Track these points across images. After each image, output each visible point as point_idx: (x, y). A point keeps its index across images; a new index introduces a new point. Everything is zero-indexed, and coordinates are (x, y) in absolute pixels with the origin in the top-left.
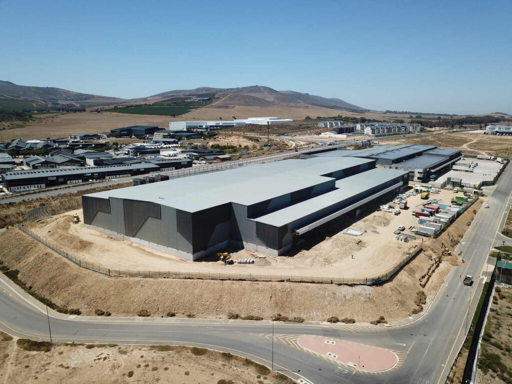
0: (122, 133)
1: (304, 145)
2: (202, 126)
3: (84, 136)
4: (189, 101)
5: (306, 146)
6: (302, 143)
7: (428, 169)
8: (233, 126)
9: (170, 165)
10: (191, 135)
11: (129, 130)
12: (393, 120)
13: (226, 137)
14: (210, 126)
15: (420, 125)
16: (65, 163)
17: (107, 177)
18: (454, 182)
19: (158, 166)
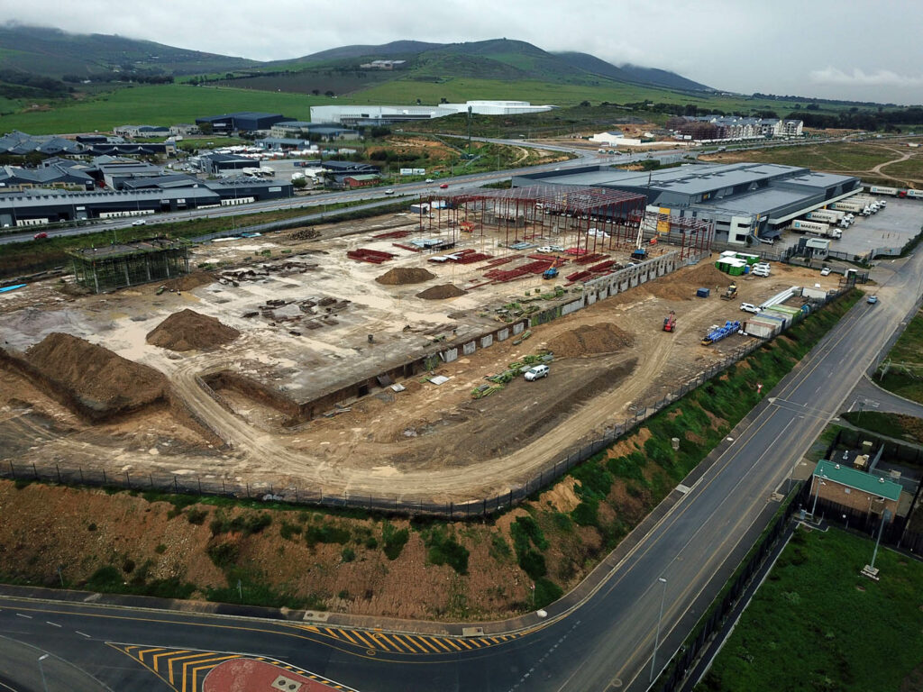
0: (215, 125)
1: (545, 157)
2: (368, 116)
3: (141, 130)
4: (368, 65)
5: (547, 160)
6: (543, 154)
7: (764, 218)
8: (429, 116)
9: (241, 193)
10: (339, 133)
11: (228, 121)
12: (755, 113)
13: (405, 137)
14: (383, 116)
15: (802, 123)
16: (54, 184)
17: (103, 215)
18: (812, 249)
19: (216, 195)
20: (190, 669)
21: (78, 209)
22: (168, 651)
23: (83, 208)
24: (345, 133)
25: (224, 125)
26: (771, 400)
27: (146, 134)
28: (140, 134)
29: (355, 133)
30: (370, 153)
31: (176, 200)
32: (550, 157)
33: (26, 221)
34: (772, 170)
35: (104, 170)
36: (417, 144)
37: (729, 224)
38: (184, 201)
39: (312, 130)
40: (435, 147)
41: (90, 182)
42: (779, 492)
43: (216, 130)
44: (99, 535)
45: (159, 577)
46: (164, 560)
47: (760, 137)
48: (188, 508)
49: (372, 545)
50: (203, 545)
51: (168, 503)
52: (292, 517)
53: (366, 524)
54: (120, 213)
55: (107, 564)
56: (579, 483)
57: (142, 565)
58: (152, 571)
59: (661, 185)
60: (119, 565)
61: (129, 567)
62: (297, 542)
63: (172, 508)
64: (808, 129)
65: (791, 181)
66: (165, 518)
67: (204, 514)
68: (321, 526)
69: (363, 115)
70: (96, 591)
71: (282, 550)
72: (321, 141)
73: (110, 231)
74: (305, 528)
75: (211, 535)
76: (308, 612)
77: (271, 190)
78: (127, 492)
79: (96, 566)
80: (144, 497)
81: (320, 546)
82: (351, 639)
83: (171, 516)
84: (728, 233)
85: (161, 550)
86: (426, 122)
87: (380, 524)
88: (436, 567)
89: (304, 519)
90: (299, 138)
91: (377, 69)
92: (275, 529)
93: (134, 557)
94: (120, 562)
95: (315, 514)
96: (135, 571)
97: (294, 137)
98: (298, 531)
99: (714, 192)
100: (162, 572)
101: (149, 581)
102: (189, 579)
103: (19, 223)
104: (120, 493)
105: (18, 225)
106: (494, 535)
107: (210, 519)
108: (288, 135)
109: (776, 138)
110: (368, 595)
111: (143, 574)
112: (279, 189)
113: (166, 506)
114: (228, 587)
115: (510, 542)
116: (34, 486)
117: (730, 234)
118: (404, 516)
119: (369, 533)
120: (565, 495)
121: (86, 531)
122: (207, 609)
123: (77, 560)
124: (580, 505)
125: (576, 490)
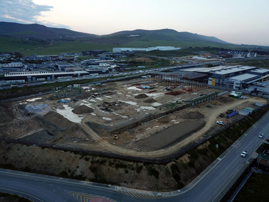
0: (87, 53)
2: (129, 51)
3: (67, 54)
4: (129, 36)
7: (244, 82)
8: (146, 51)
9: (95, 72)
10: (121, 55)
11: (90, 52)
12: (242, 50)
13: (139, 57)
14: (133, 51)
15: (256, 53)
16: (46, 69)
17: (59, 78)
18: (258, 91)
19: (88, 73)
20: (86, 199)
21: (53, 76)
22: (81, 194)
23: (54, 76)
24: (122, 55)
25: (89, 53)
26: (246, 135)
27: (68, 55)
28: (67, 55)
29: (125, 55)
30: (129, 61)
31: (78, 74)
32: (180, 63)
33: (39, 79)
34: (247, 68)
35: (58, 65)
36: (142, 59)
37: (233, 83)
38: (80, 74)
39: (113, 55)
40: (147, 60)
41: (55, 69)
42: (248, 161)
43: (87, 54)
44: (62, 162)
45: (77, 174)
46: (78, 170)
47: (243, 57)
48: (85, 157)
49: (133, 169)
50: (89, 167)
51: (80, 155)
52: (112, 160)
53: (132, 163)
54: (63, 77)
55: (64, 170)
56: (189, 156)
57: (73, 171)
58: (75, 173)
59: (213, 72)
60: (67, 171)
61: (70, 171)
62: (113, 167)
63: (81, 156)
64: (258, 55)
65: (252, 71)
66: (79, 159)
67: (89, 158)
68: (119, 163)
69: (127, 50)
70: (62, 177)
71: (109, 169)
72: (116, 58)
73: (61, 82)
74: (115, 164)
75: (91, 164)
76: (116, 186)
77: (103, 71)
78: (69, 152)
79: (61, 171)
80: (74, 153)
81: (119, 169)
82: (128, 194)
83: (80, 158)
84: (233, 86)
85: (78, 167)
86: (145, 52)
87: (135, 164)
88: (150, 176)
89: (115, 161)
90: (110, 57)
91: (131, 37)
92: (107, 163)
93: (71, 169)
94: (67, 170)
95: (118, 160)
96: (71, 172)
97: (108, 56)
98: (113, 164)
99: (229, 74)
100: (78, 173)
101: (75, 175)
102: (85, 175)
103: (38, 79)
104: (68, 152)
105: (37, 80)
106: (166, 168)
107: (90, 160)
108: (107, 56)
109: (248, 58)
110: (132, 183)
111: (73, 173)
112: (105, 71)
113: (79, 156)
114: (95, 178)
115: (170, 170)
116: (46, 149)
117: (234, 86)
118: (141, 162)
119: (132, 166)
120: (186, 159)
121: (59, 161)
122: (90, 184)
123: (57, 169)
124: (190, 162)
125: (189, 157)
